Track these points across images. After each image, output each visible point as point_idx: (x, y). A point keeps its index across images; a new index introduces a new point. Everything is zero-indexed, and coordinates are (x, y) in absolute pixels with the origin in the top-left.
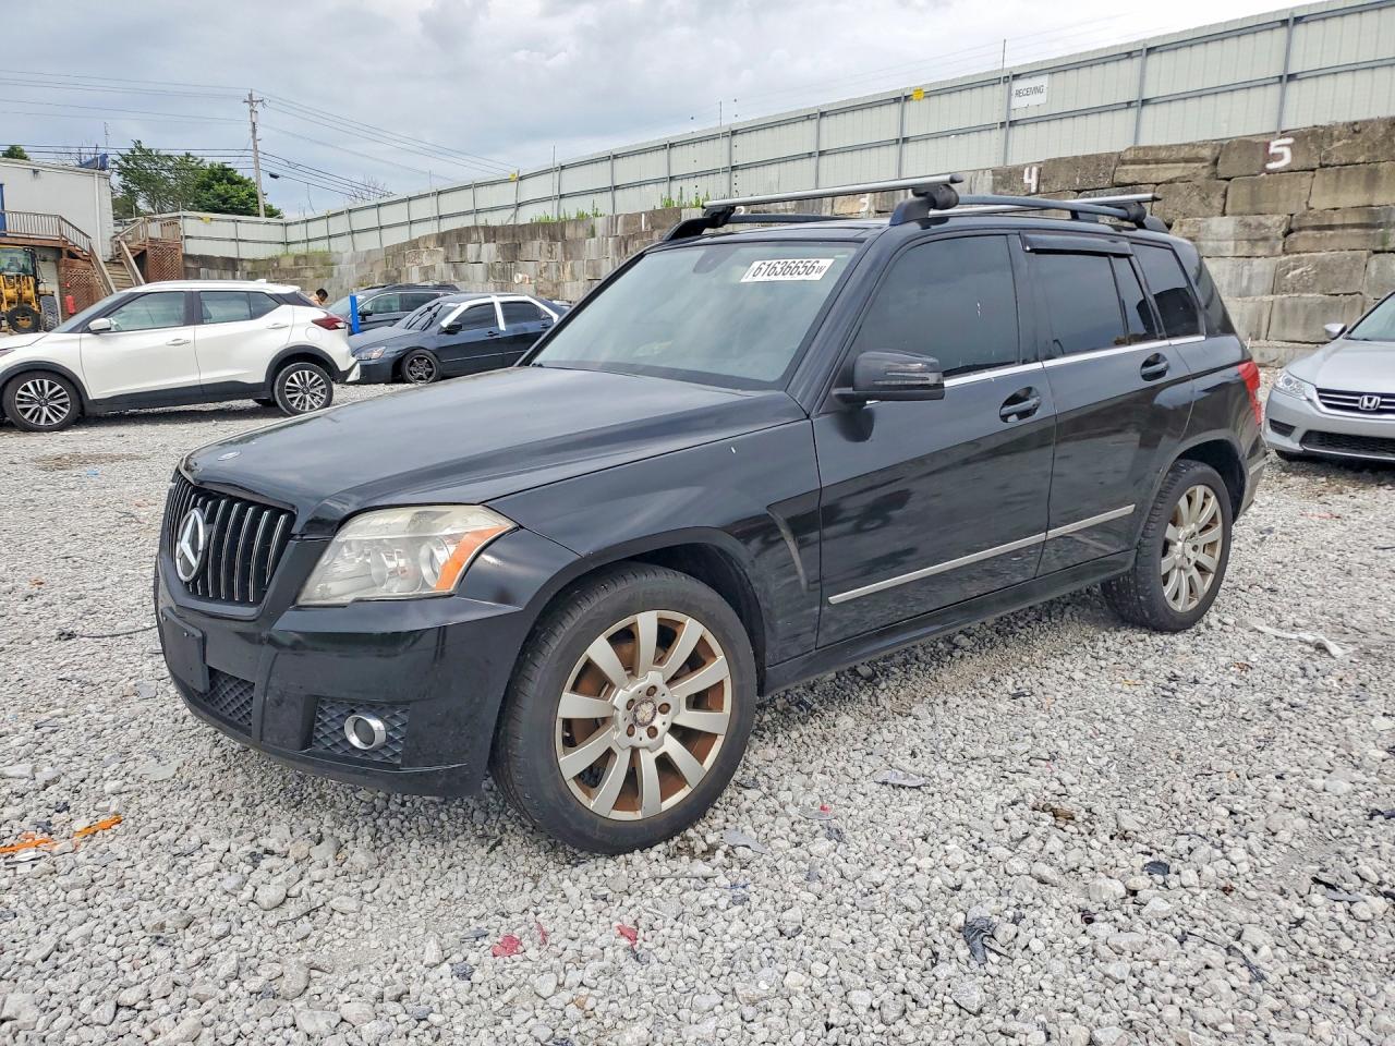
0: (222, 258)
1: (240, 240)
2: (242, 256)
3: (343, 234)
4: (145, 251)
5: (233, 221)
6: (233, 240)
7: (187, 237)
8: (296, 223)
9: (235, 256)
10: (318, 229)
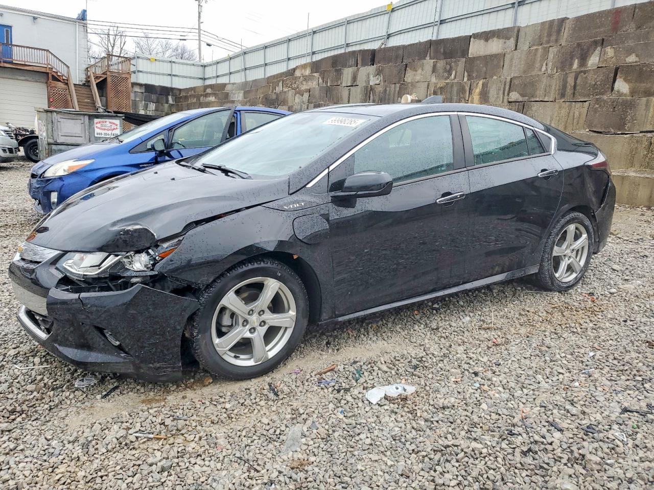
0: (159, 86)
1: (173, 75)
2: (174, 86)
3: (238, 72)
4: (105, 79)
5: (171, 62)
6: (170, 75)
7: (139, 71)
8: (210, 65)
9: (169, 85)
10: (223, 69)
